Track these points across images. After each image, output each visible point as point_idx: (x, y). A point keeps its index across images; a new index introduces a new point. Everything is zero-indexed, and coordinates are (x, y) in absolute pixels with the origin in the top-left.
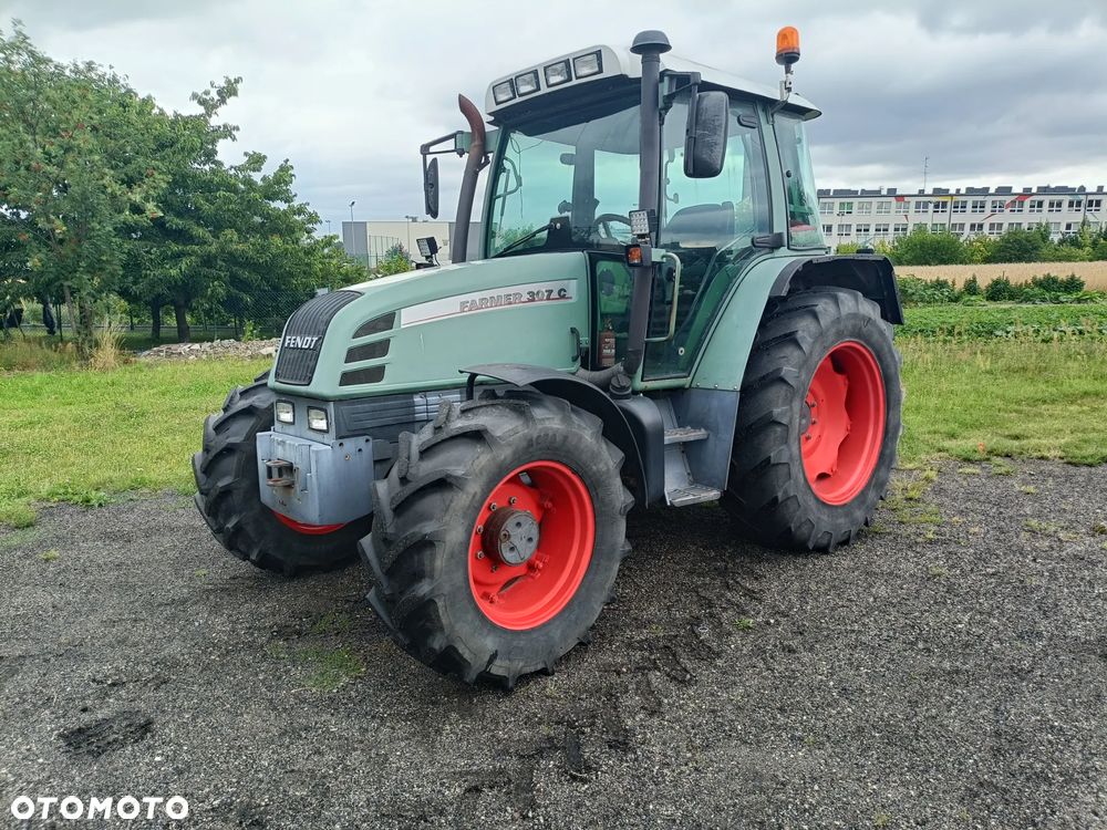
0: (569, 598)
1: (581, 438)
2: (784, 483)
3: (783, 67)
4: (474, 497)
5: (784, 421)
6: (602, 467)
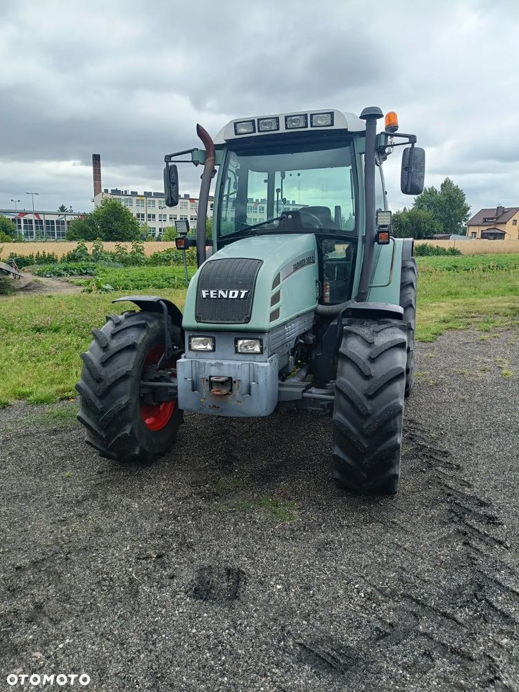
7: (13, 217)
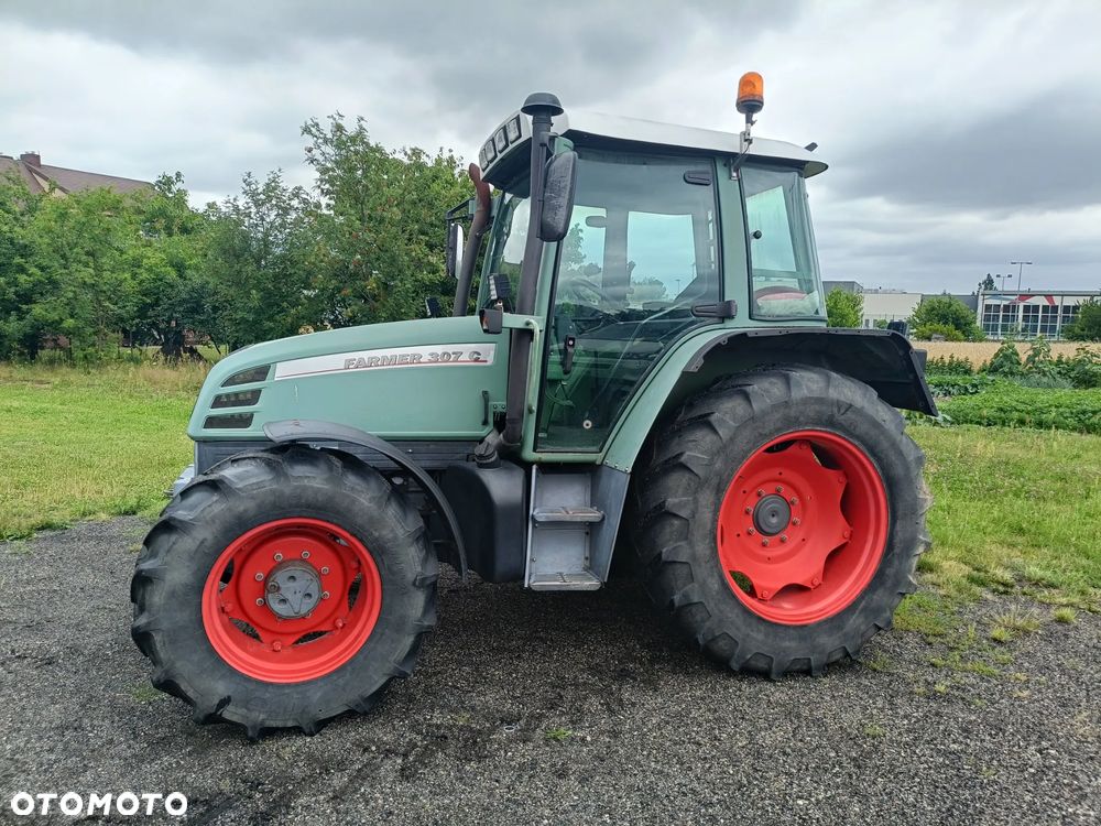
0: (343, 662)
1: (354, 501)
2: (685, 585)
3: (744, 116)
4: (202, 542)
5: (683, 513)
6: (386, 533)
7: (1006, 303)
